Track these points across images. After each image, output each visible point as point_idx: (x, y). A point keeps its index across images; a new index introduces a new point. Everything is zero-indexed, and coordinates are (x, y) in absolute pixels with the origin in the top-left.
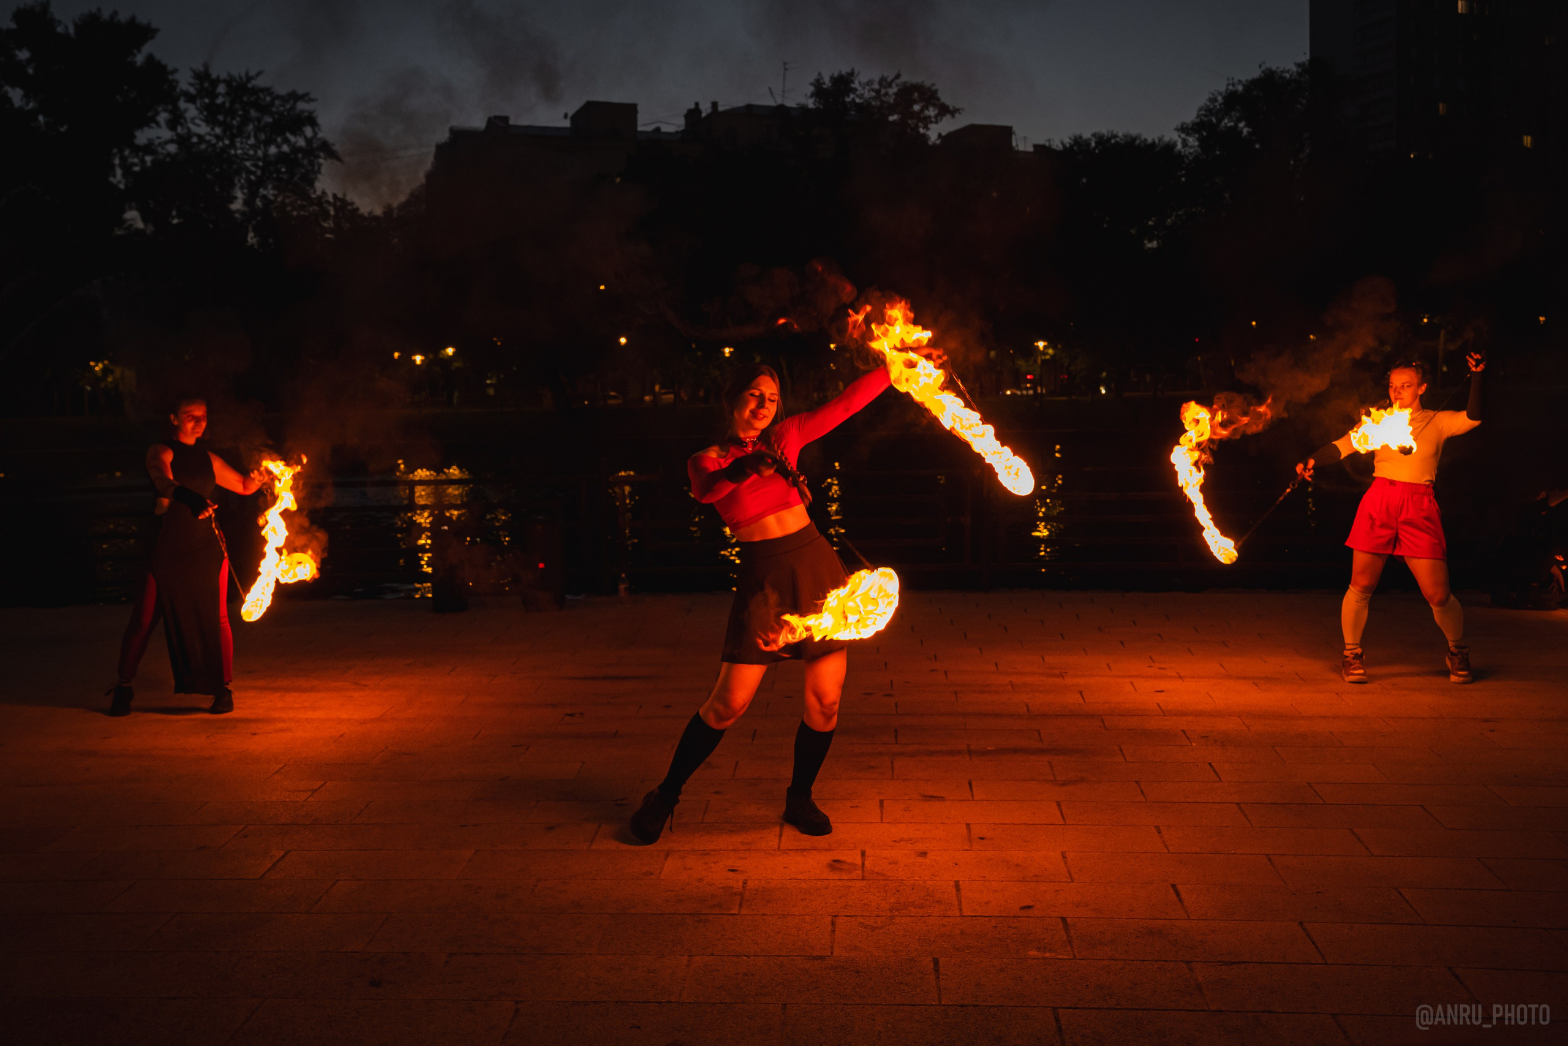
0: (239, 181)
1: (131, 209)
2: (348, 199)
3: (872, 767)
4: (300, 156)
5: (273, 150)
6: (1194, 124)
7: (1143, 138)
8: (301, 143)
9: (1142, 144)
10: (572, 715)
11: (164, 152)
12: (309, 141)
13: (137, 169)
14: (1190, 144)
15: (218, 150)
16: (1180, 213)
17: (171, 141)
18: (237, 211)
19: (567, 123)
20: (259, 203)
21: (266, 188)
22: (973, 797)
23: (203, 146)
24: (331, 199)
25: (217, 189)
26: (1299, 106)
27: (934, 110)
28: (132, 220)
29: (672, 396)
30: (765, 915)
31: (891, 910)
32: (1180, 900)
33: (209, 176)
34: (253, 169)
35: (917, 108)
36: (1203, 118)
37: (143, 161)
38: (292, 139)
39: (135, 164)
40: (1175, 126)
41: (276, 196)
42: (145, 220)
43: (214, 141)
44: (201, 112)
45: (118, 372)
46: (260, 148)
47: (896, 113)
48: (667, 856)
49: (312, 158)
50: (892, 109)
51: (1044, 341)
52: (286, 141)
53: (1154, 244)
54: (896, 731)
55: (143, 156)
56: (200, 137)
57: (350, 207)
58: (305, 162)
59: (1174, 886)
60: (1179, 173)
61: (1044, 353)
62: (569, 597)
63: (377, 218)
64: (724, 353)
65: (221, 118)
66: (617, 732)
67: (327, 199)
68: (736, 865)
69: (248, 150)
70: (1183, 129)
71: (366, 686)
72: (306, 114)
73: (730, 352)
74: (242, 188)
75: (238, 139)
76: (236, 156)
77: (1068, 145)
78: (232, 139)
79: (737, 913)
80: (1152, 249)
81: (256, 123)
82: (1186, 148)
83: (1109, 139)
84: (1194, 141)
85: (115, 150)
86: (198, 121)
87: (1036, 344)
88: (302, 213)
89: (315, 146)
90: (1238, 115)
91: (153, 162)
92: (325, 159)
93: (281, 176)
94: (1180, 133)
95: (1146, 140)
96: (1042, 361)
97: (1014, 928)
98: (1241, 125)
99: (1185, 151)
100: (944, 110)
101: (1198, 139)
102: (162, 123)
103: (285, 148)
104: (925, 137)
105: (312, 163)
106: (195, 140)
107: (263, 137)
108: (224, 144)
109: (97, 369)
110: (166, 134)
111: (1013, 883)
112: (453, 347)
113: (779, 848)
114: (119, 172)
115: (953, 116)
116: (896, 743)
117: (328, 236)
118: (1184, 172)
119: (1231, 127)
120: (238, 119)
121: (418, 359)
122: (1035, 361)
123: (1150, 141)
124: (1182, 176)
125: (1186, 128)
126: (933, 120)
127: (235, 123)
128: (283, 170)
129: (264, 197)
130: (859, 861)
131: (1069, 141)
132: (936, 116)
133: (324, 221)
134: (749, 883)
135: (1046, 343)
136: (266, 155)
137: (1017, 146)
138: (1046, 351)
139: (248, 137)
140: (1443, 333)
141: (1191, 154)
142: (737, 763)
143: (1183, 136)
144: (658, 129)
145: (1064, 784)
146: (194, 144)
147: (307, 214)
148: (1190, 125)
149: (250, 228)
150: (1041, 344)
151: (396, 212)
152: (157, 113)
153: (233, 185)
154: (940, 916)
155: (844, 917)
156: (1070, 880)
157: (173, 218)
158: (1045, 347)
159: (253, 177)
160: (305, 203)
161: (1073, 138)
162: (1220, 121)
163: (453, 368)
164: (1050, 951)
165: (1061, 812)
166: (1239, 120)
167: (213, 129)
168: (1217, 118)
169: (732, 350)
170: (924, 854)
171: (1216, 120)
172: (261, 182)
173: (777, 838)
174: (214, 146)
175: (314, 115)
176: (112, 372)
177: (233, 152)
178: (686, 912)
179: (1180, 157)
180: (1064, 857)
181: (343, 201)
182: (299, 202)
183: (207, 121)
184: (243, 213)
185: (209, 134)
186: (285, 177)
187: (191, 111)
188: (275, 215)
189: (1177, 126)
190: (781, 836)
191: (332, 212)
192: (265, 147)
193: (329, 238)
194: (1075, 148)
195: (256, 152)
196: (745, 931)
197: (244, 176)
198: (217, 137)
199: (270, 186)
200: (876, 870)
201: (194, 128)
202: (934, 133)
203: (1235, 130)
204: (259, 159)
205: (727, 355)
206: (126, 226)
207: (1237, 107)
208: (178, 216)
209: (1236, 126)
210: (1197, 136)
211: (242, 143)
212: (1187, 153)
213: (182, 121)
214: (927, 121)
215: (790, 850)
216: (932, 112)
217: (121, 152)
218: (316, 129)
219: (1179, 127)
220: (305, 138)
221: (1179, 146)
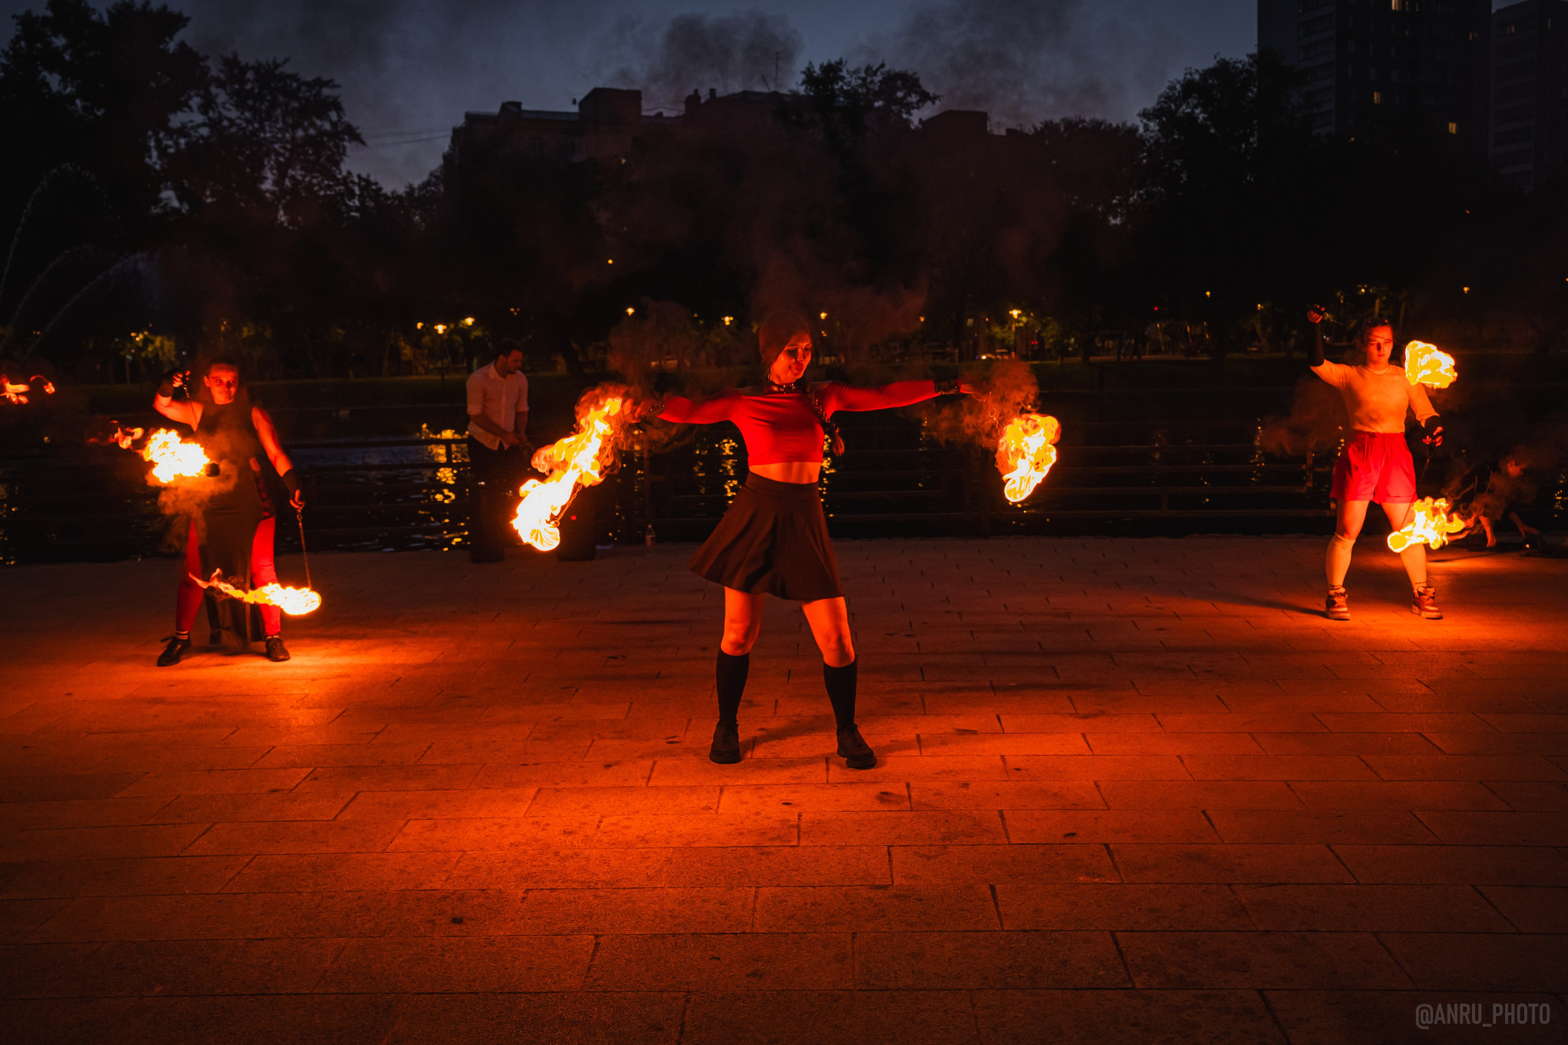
0: (269, 162)
1: (166, 189)
2: (372, 179)
3: (905, 704)
4: (325, 139)
5: (300, 133)
6: (1155, 110)
7: (1108, 122)
8: (327, 126)
9: (1108, 128)
10: (615, 658)
11: (197, 135)
12: (334, 125)
13: (172, 150)
14: (1151, 129)
15: (248, 133)
16: (1141, 192)
17: (203, 125)
18: (267, 191)
19: (575, 109)
20: (288, 183)
21: (294, 169)
22: (1003, 731)
23: (234, 130)
24: (356, 180)
25: (248, 170)
26: (1250, 94)
27: (916, 97)
28: (169, 199)
29: (676, 362)
30: (824, 846)
31: (943, 839)
32: (1213, 826)
33: (240, 158)
34: (282, 151)
35: (900, 94)
36: (1163, 104)
37: (177, 143)
38: (319, 123)
39: (170, 147)
40: (1137, 112)
41: (304, 177)
42: (180, 199)
43: (244, 125)
44: (231, 98)
45: (158, 341)
46: (288, 132)
47: (881, 99)
48: (721, 791)
49: (337, 141)
50: (878, 95)
51: (1018, 309)
52: (313, 125)
53: (1118, 221)
54: (921, 669)
55: (177, 139)
56: (230, 120)
57: (374, 187)
58: (331, 144)
59: (1204, 812)
60: (1141, 156)
61: (1018, 321)
62: (598, 547)
63: (399, 197)
64: (724, 322)
65: (250, 102)
66: (659, 673)
67: (352, 179)
68: (789, 798)
69: (277, 133)
70: (1145, 114)
71: (416, 632)
72: (331, 99)
73: (730, 321)
74: (271, 169)
75: (267, 123)
76: (265, 139)
77: (1039, 129)
78: (261, 122)
79: (797, 844)
80: (1115, 225)
81: (284, 108)
82: (1147, 133)
83: (1077, 124)
84: (1155, 126)
85: (150, 133)
86: (228, 106)
87: (1010, 312)
88: (329, 193)
89: (339, 129)
90: (1195, 102)
91: (187, 144)
92: (350, 141)
93: (309, 157)
94: (1142, 119)
95: (1111, 125)
96: (1017, 328)
97: (1062, 855)
98: (1198, 111)
99: (1147, 135)
100: (925, 97)
101: (1159, 124)
102: (195, 107)
103: (312, 132)
104: (907, 122)
105: (337, 146)
106: (225, 123)
107: (290, 121)
108: (253, 127)
109: (137, 339)
110: (199, 118)
111: (1054, 811)
112: (472, 317)
113: (827, 782)
114: (155, 154)
115: (934, 103)
116: (924, 680)
117: (353, 214)
118: (1145, 154)
119: (1188, 113)
120: (267, 104)
121: (440, 329)
122: (1010, 328)
123: (1114, 125)
124: (1144, 158)
125: (1148, 114)
126: (915, 105)
127: (263, 107)
128: (310, 152)
129: (293, 177)
130: (905, 793)
131: (1040, 125)
132: (918, 103)
133: (350, 200)
134: (804, 815)
135: (1020, 312)
136: (293, 138)
137: (992, 131)
138: (1020, 319)
139: (277, 121)
140: (1378, 302)
141: (1152, 137)
142: (777, 701)
143: (1145, 121)
144: (660, 114)
145: (1086, 717)
146: (225, 128)
147: (333, 193)
148: (1152, 111)
149: (280, 207)
150: (1015, 313)
151: (417, 191)
152: (190, 98)
153: (263, 166)
154: (990, 845)
155: (899, 847)
156: (1106, 808)
157: (207, 197)
158: (1019, 315)
159: (282, 159)
160: (331, 183)
161: (1044, 122)
162: (1178, 107)
163: (473, 337)
164: (1099, 876)
165: (1087, 743)
166: (1196, 107)
167: (243, 113)
168: (1176, 105)
169: (731, 319)
170: (966, 785)
171: (1175, 106)
172: (289, 164)
173: (825, 772)
174: (244, 129)
175: (339, 100)
176: (152, 342)
177: (262, 135)
178: (748, 845)
179: (1142, 141)
180: (1098, 786)
181: (367, 181)
182: (326, 182)
183: (237, 106)
184: (273, 193)
185: (239, 118)
186: (312, 158)
187: (221, 96)
188: (303, 194)
189: (1140, 112)
190: (828, 770)
191: (357, 192)
192: (293, 130)
193: (355, 217)
194: (1046, 132)
195: (284, 135)
196: (807, 863)
197: (273, 157)
198: (247, 121)
199: (298, 167)
200: (923, 801)
201: (225, 113)
202: (916, 117)
203: (1191, 117)
204: (287, 142)
205: (727, 323)
206: (161, 205)
207: (1194, 95)
208: (212, 196)
209: (1193, 112)
210: (1157, 121)
211: (270, 127)
212: (1148, 137)
213: (214, 105)
214: (909, 107)
215: (839, 783)
216: (914, 98)
217: (156, 134)
218: (341, 114)
219: (1142, 112)
220: (331, 122)
221: (1141, 130)
